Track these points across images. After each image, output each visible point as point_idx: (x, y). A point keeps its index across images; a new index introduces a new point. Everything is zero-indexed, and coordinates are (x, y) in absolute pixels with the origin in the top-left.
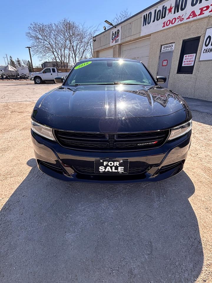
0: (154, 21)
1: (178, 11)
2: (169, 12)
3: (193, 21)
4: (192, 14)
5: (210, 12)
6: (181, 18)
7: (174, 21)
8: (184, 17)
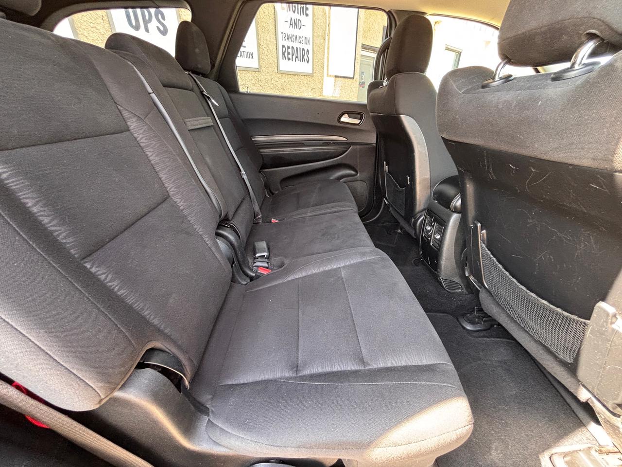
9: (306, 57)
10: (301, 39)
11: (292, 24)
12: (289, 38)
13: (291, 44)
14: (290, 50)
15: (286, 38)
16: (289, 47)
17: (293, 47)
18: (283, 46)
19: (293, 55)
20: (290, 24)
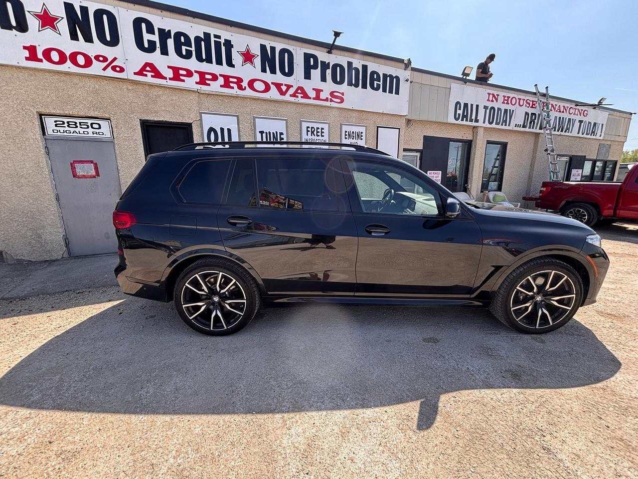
1: (89, 40)
3: (157, 86)
4: (148, 69)
5: (197, 83)
6: (113, 64)
7: (81, 60)
8: (123, 66)
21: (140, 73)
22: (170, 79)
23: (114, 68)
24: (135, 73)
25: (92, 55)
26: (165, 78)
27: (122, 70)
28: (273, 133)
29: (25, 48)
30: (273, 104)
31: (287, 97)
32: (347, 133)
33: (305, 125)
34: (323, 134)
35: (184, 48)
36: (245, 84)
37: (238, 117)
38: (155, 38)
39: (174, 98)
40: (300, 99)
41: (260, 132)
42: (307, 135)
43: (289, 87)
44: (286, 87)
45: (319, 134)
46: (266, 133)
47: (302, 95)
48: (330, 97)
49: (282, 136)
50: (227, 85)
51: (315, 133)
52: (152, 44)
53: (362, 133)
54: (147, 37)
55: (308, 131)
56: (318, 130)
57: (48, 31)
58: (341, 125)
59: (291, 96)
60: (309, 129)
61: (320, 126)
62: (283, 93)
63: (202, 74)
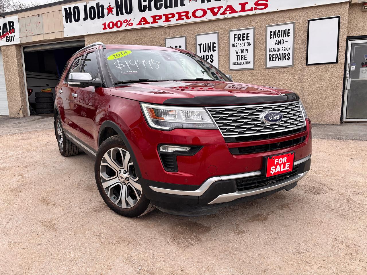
0: (85, 19)
1: (122, 14)
2: (109, 13)
3: (146, 29)
4: (143, 20)
5: (164, 22)
6: (129, 23)
7: (119, 24)
8: (133, 22)
9: (287, 57)
10: (283, 49)
11: (277, 43)
12: (275, 50)
13: (275, 53)
14: (274, 56)
15: (272, 51)
16: (274, 55)
17: (276, 54)
18: (270, 55)
19: (276, 58)
20: (276, 43)
21: (139, 24)
22: (152, 23)
23: (129, 25)
24: (137, 25)
25: (122, 20)
26: (149, 23)
27: (132, 24)
28: (208, 44)
29: (103, 24)
30: (209, 24)
31: (219, 16)
32: (272, 33)
33: (232, 34)
34: (248, 38)
35: (158, 4)
36: (190, 15)
37: (186, 37)
38: (146, 3)
39: (153, 33)
40: (229, 15)
41: (199, 45)
42: (235, 41)
43: (219, 8)
44: (218, 9)
45: (245, 38)
46: (203, 45)
47: (230, 11)
48: (254, 6)
49: (214, 45)
50: (180, 18)
51: (241, 38)
52: (145, 6)
53: (289, 30)
54: (143, 4)
55: (235, 38)
56: (244, 36)
57: (110, 14)
58: (266, 27)
59: (221, 14)
60: (236, 36)
61: (246, 32)
62: (215, 14)
63: (166, 16)
